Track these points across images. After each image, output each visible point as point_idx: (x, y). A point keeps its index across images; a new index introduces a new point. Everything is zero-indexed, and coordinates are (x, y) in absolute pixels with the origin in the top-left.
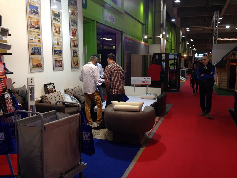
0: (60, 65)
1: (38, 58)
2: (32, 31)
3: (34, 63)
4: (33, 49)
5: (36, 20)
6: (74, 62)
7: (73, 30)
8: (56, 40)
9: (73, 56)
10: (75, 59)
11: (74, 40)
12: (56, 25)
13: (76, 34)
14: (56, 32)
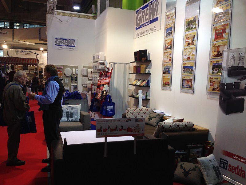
1: (168, 76)
2: (166, 52)
4: (165, 69)
5: (169, 41)
6: (212, 84)
7: (218, 28)
8: (186, 54)
9: (213, 73)
10: (215, 79)
11: (219, 46)
12: (189, 36)
13: (224, 34)
14: (189, 44)
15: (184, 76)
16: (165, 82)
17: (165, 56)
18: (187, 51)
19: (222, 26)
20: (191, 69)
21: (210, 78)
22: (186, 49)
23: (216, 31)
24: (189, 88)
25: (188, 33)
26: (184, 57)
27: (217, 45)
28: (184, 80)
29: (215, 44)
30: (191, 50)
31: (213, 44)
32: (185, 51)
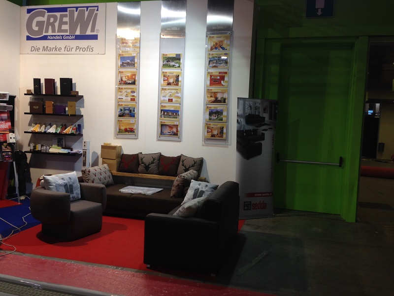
0: (173, 132)
1: (130, 121)
2: (122, 88)
3: (122, 126)
4: (121, 110)
5: (129, 74)
6: (210, 130)
7: (213, 74)
8: (166, 95)
9: (210, 119)
10: (214, 125)
11: (217, 92)
12: (168, 74)
13: (222, 82)
14: (169, 84)
15: (163, 121)
16: (123, 128)
17: (120, 93)
18: (167, 92)
19: (220, 73)
20: (176, 114)
21: (207, 124)
22: (165, 89)
23: (211, 76)
24: (174, 135)
25: (168, 70)
26: (162, 98)
27: (213, 91)
28: (163, 126)
29: (211, 90)
30: (173, 91)
31: (208, 90)
32: (163, 91)
